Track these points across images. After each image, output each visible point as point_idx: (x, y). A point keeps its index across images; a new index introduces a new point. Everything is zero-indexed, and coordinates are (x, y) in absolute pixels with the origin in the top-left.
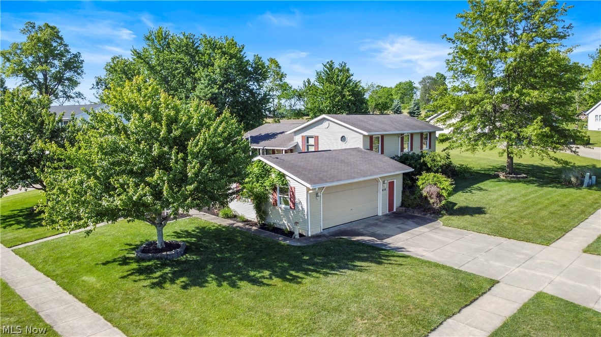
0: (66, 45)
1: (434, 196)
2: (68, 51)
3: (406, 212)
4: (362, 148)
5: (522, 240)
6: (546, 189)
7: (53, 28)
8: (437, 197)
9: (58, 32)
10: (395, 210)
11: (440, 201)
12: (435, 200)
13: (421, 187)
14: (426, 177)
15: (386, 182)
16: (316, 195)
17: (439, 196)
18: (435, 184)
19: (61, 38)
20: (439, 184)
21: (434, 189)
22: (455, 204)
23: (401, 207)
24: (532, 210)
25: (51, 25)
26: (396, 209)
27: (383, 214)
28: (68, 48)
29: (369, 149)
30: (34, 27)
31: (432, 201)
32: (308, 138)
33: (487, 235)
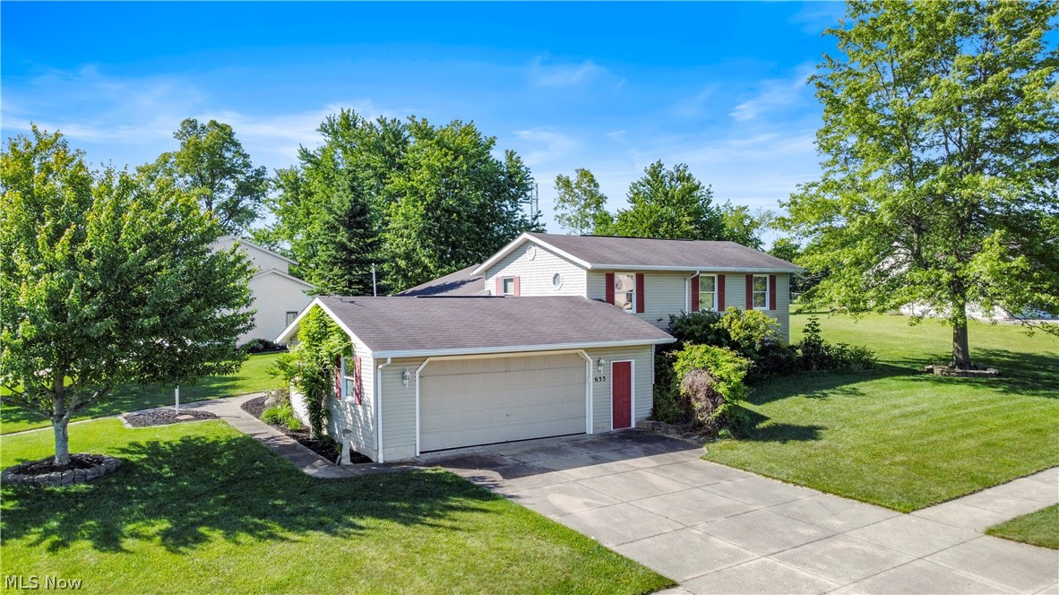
0: (246, 156)
1: (701, 395)
2: (247, 165)
3: (653, 429)
4: (585, 296)
5: (851, 498)
6: (1023, 399)
7: (223, 128)
8: (708, 397)
9: (231, 134)
10: (633, 425)
11: (715, 405)
12: (704, 403)
13: (679, 376)
14: (690, 353)
15: (602, 361)
16: (401, 376)
17: (712, 395)
18: (705, 368)
19: (236, 145)
20: (713, 368)
21: (703, 379)
22: (763, 418)
23: (649, 419)
24: (945, 436)
25: (220, 121)
26: (637, 424)
27: (599, 431)
28: (248, 160)
29: (604, 298)
30: (195, 127)
31: (698, 405)
32: (506, 281)
33: (780, 482)
